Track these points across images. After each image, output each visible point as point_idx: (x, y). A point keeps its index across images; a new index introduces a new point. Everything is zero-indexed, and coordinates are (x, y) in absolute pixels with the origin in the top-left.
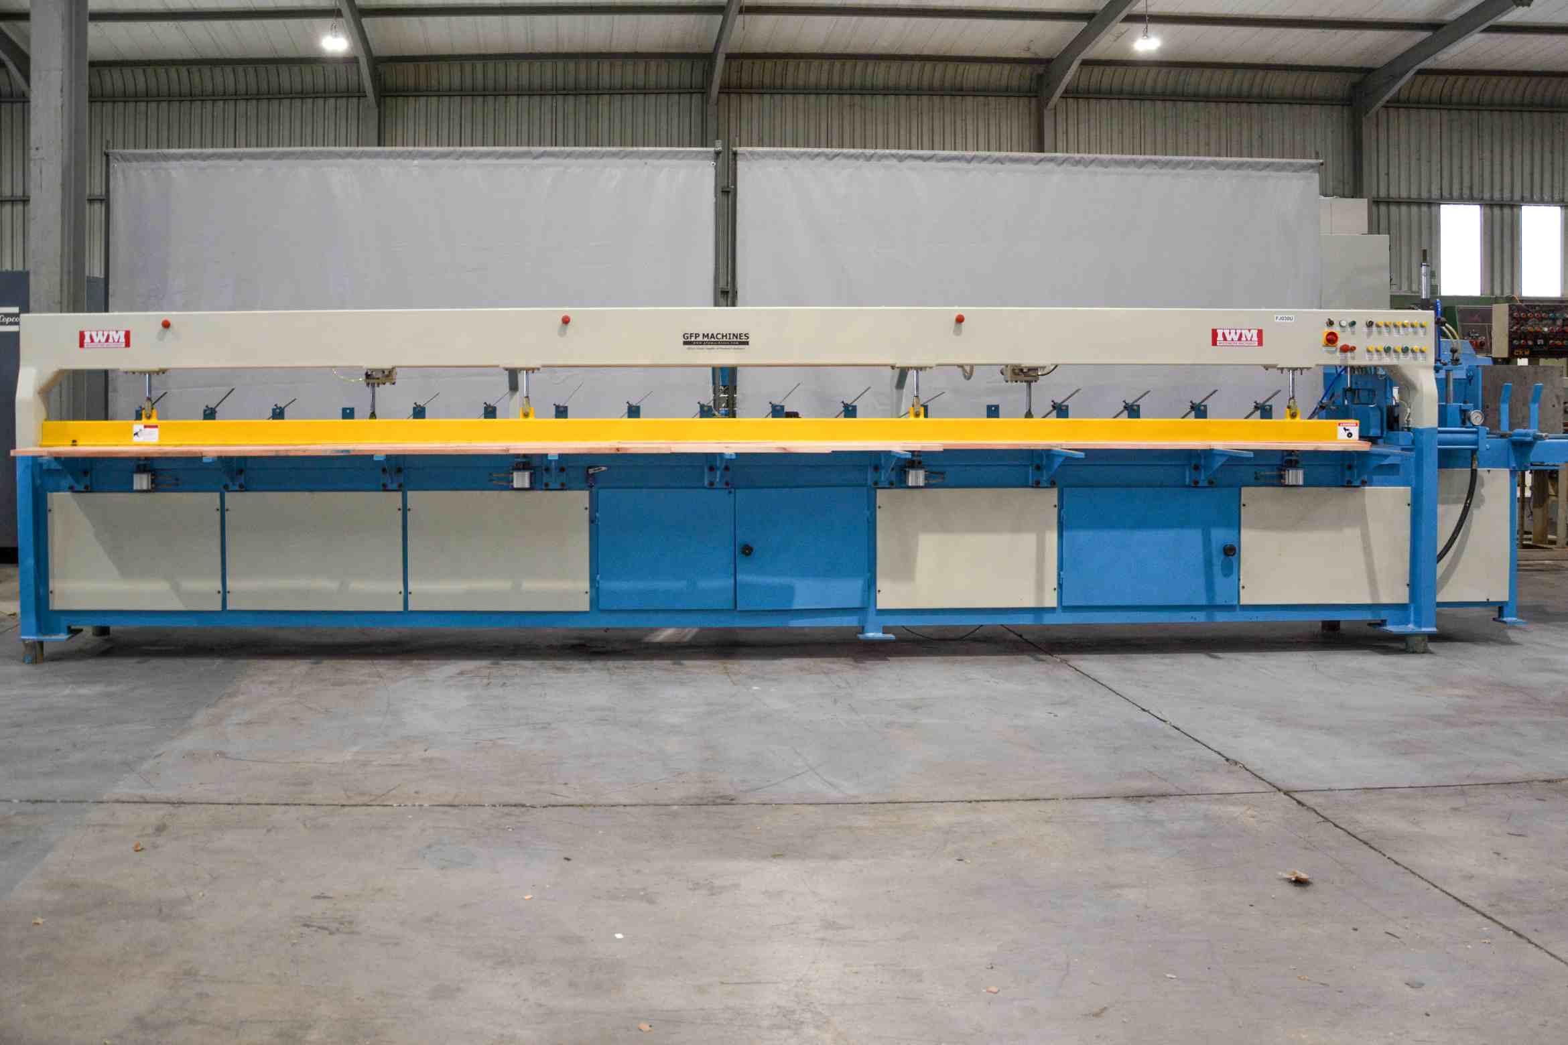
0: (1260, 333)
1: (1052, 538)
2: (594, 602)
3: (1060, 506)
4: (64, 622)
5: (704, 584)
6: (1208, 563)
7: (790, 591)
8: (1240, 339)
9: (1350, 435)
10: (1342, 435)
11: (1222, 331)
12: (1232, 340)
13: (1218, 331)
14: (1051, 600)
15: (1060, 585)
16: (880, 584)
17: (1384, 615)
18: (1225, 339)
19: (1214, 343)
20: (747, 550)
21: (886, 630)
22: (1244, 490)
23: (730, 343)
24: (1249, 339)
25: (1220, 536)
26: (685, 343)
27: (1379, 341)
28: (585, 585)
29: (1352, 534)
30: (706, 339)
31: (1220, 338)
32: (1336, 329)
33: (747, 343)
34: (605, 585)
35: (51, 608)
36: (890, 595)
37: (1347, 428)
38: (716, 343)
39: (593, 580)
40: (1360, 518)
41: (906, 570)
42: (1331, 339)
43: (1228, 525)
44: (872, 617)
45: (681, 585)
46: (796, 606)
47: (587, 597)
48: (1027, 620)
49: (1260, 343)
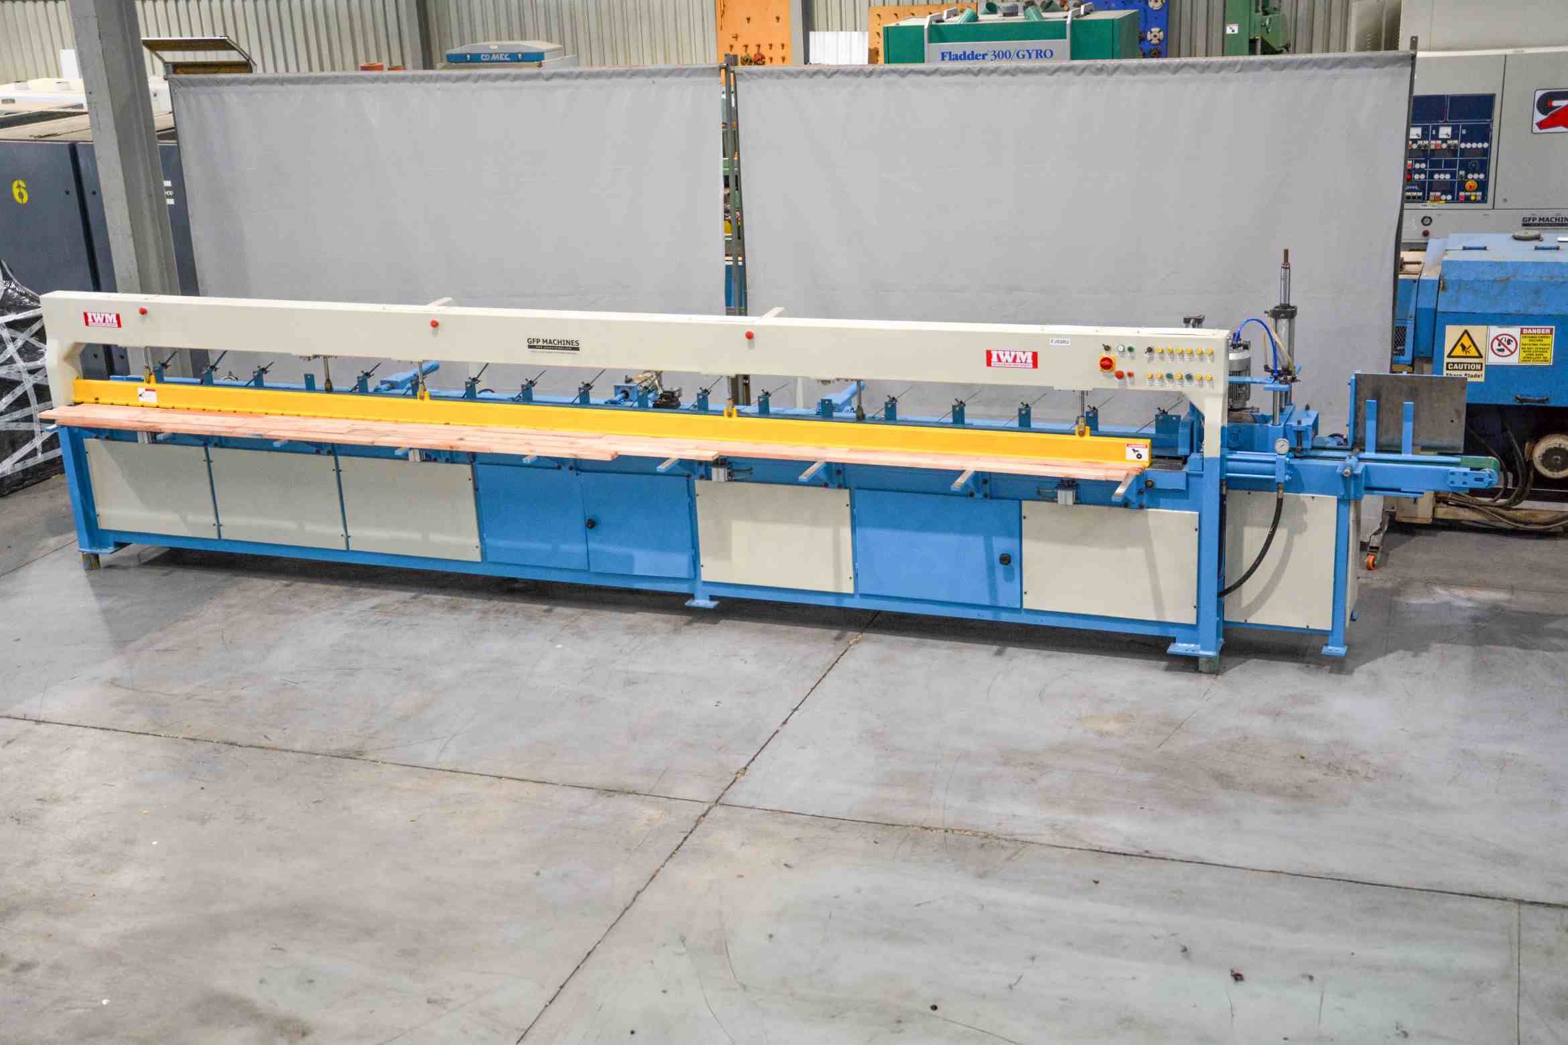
0: (1035, 356)
1: (846, 532)
2: (483, 554)
3: (852, 506)
4: (112, 539)
5: (564, 547)
6: (991, 569)
7: (630, 559)
8: (1014, 361)
9: (1139, 456)
10: (1131, 455)
11: (996, 352)
12: (1007, 361)
13: (992, 352)
14: (848, 588)
15: (856, 575)
16: (704, 560)
17: (1172, 633)
18: (999, 360)
19: (989, 363)
20: (591, 524)
21: (712, 598)
22: (1026, 504)
23: (565, 348)
24: (1023, 361)
25: (1001, 545)
26: (530, 347)
27: (1160, 367)
28: (476, 541)
29: (1136, 553)
30: (545, 344)
31: (994, 359)
32: (1111, 355)
33: (577, 349)
34: (489, 541)
35: (100, 528)
36: (712, 570)
37: (1136, 449)
38: (554, 348)
39: (481, 539)
40: (1145, 539)
41: (724, 551)
42: (1107, 364)
43: (1010, 535)
44: (699, 585)
45: (547, 547)
46: (636, 573)
47: (478, 551)
48: (830, 602)
49: (1035, 365)
